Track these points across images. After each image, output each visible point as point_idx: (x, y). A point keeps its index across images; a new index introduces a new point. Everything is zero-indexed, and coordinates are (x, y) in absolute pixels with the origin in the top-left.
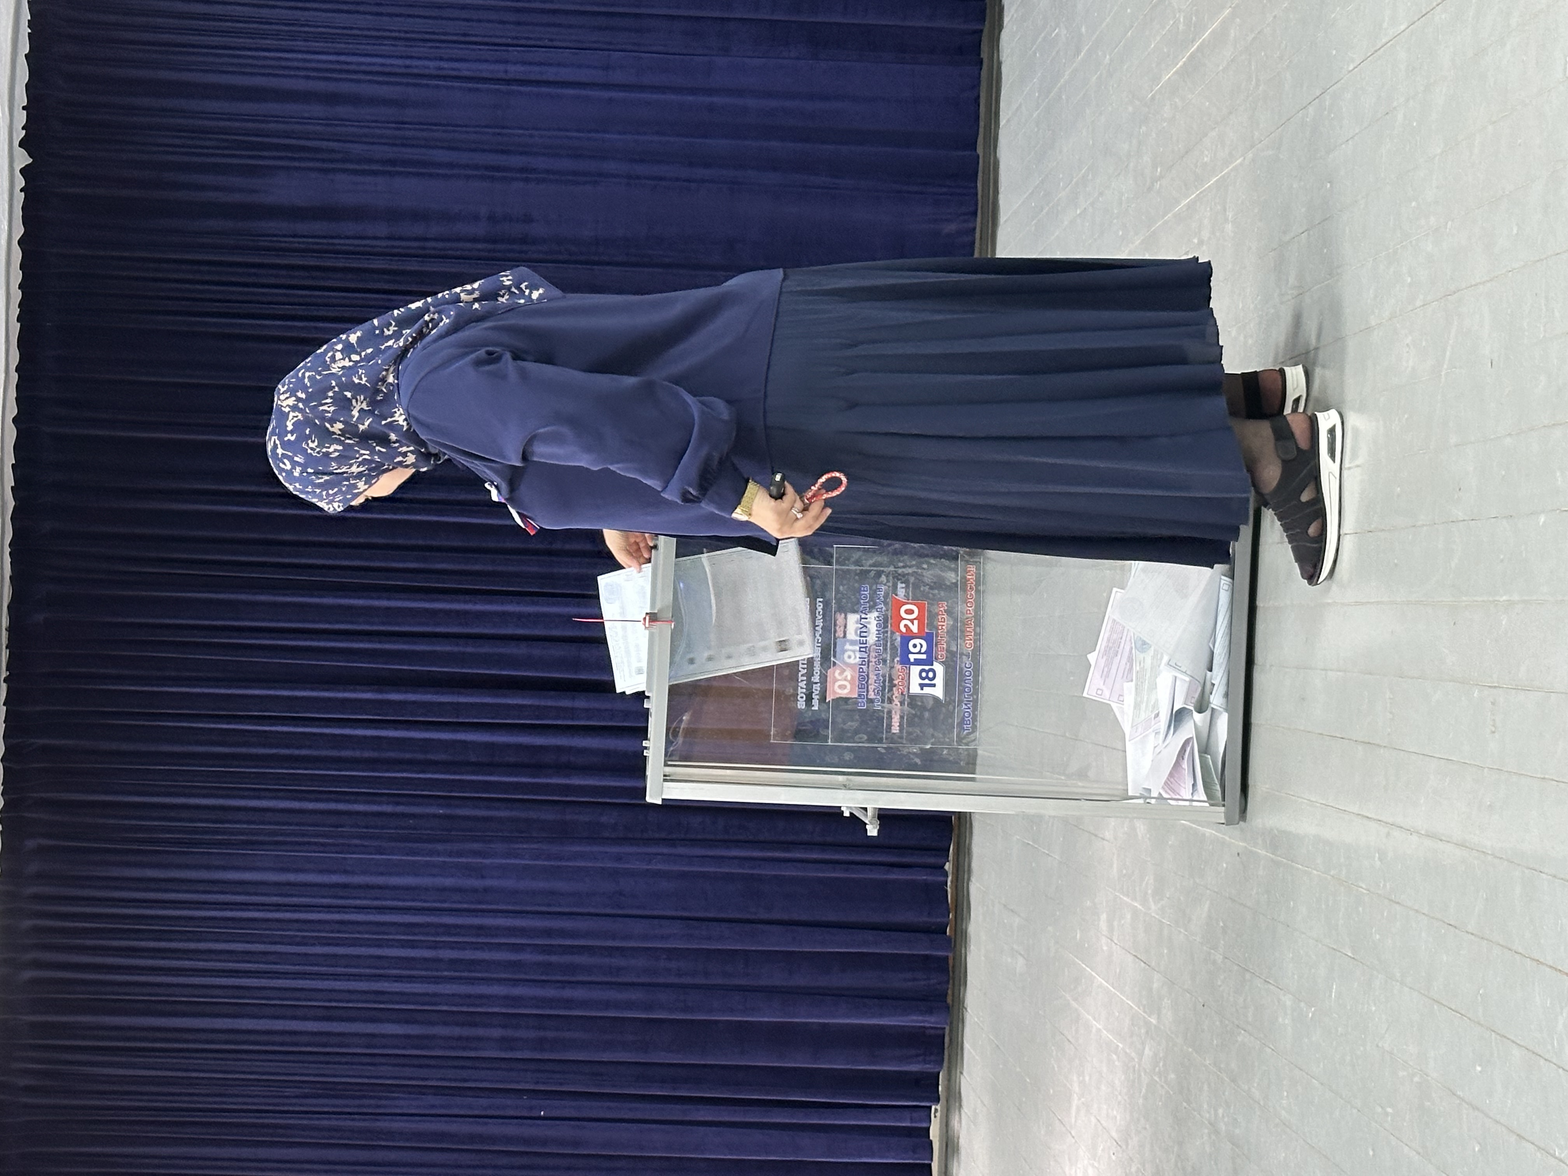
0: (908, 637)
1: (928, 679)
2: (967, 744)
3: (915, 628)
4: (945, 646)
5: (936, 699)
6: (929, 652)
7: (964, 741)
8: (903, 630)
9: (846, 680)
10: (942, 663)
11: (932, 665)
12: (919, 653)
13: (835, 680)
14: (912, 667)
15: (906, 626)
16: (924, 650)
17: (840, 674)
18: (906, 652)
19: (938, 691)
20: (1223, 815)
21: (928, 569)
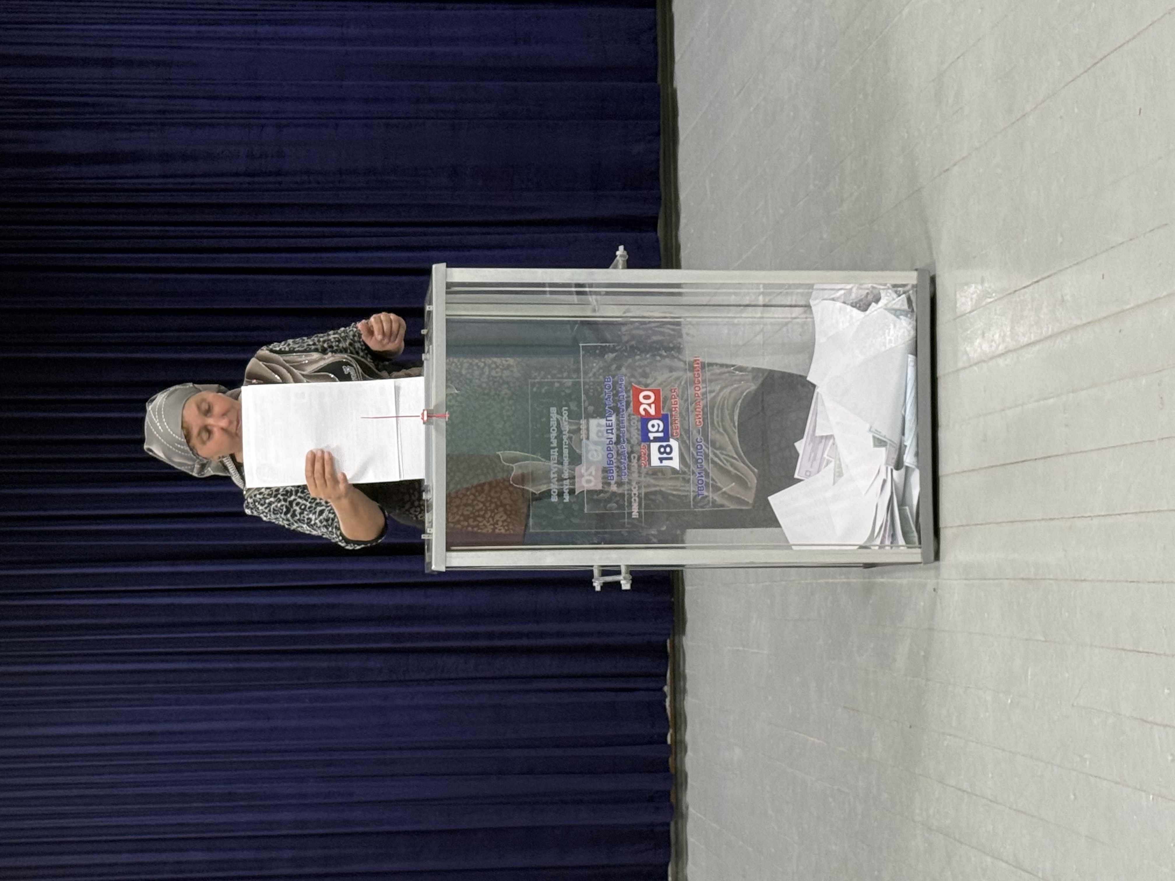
3: (652, 411)
14: (652, 444)
20: (920, 556)
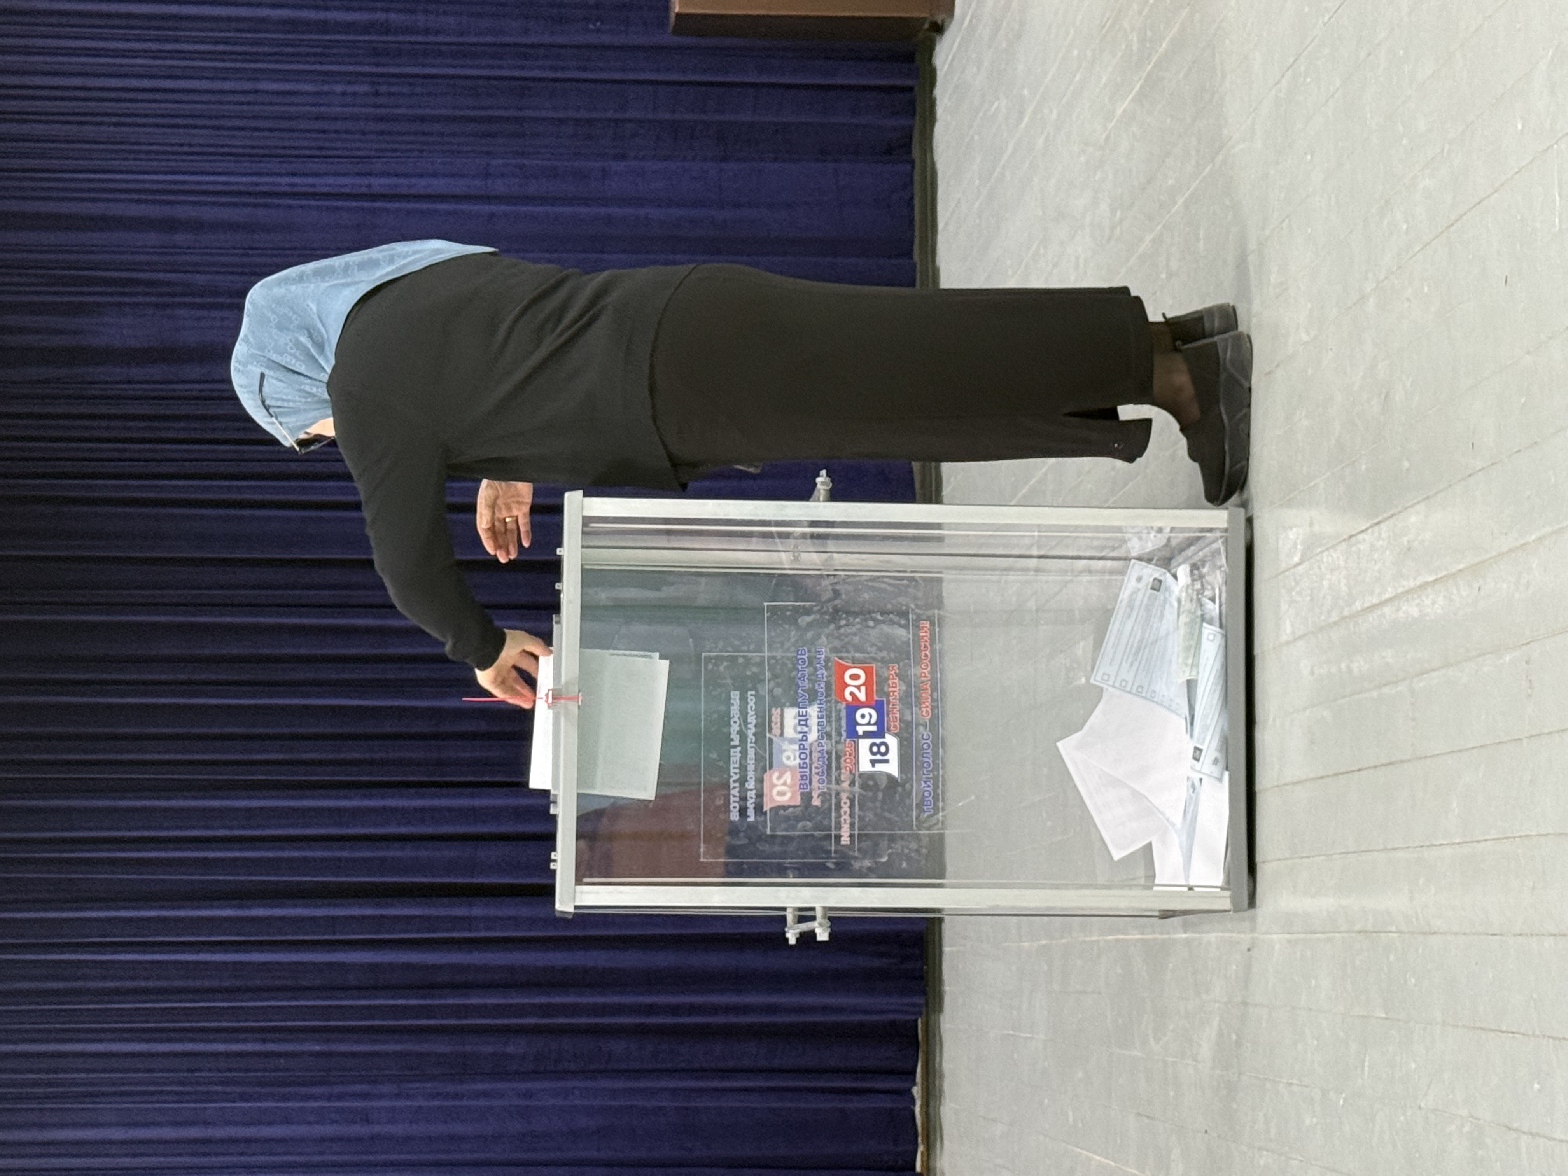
0: (854, 707)
1: (879, 754)
2: (929, 829)
4: (898, 715)
5: (890, 777)
6: (880, 723)
7: (925, 825)
8: (849, 698)
9: (785, 784)
10: (896, 735)
11: (884, 737)
12: (869, 724)
13: (774, 786)
15: (852, 694)
16: (873, 720)
17: (779, 778)
18: (852, 723)
19: (892, 768)
21: (873, 628)
